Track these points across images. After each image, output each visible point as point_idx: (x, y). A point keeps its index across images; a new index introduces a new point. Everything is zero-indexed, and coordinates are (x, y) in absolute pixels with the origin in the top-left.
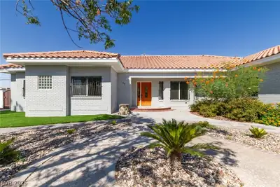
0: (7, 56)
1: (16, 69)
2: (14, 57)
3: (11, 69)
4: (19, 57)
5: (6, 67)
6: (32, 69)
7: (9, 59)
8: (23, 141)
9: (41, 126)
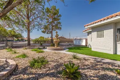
0: (85, 26)
1: (89, 31)
2: (87, 25)
3: (88, 31)
4: (89, 25)
5: (86, 31)
6: (94, 29)
7: (86, 27)
8: (86, 66)
9: (97, 58)
